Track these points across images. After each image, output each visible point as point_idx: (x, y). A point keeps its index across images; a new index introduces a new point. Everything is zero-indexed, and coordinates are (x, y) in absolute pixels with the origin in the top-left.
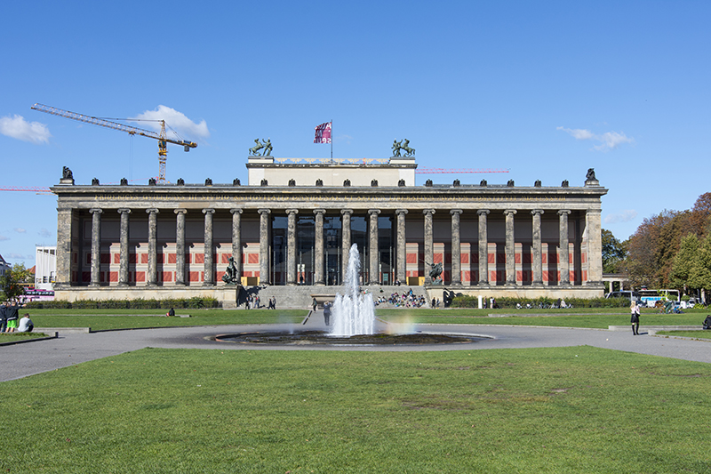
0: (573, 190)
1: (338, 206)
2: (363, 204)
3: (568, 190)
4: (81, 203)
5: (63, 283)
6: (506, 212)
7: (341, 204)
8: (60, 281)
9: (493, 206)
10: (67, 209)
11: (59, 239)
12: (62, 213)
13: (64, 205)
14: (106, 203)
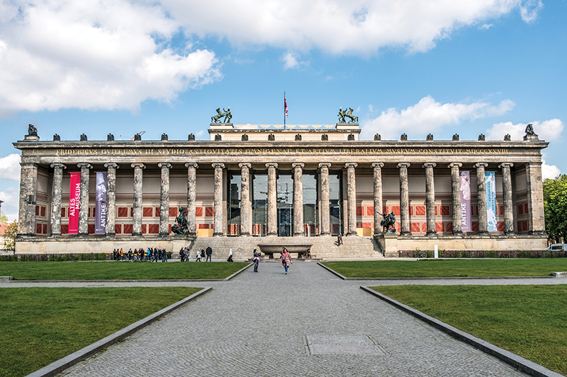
0: (516, 143)
1: (290, 159)
2: (314, 157)
3: (511, 143)
4: (43, 158)
5: (24, 235)
6: (452, 165)
7: (293, 157)
8: (21, 232)
9: (439, 159)
10: (29, 164)
11: (21, 193)
12: (25, 167)
13: (26, 160)
14: (67, 158)
